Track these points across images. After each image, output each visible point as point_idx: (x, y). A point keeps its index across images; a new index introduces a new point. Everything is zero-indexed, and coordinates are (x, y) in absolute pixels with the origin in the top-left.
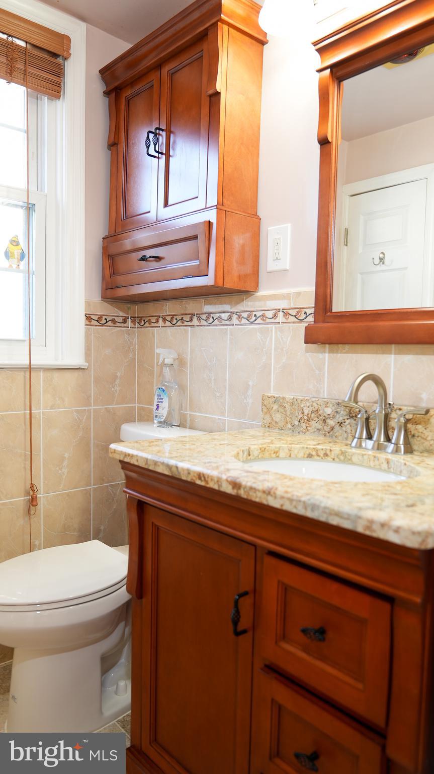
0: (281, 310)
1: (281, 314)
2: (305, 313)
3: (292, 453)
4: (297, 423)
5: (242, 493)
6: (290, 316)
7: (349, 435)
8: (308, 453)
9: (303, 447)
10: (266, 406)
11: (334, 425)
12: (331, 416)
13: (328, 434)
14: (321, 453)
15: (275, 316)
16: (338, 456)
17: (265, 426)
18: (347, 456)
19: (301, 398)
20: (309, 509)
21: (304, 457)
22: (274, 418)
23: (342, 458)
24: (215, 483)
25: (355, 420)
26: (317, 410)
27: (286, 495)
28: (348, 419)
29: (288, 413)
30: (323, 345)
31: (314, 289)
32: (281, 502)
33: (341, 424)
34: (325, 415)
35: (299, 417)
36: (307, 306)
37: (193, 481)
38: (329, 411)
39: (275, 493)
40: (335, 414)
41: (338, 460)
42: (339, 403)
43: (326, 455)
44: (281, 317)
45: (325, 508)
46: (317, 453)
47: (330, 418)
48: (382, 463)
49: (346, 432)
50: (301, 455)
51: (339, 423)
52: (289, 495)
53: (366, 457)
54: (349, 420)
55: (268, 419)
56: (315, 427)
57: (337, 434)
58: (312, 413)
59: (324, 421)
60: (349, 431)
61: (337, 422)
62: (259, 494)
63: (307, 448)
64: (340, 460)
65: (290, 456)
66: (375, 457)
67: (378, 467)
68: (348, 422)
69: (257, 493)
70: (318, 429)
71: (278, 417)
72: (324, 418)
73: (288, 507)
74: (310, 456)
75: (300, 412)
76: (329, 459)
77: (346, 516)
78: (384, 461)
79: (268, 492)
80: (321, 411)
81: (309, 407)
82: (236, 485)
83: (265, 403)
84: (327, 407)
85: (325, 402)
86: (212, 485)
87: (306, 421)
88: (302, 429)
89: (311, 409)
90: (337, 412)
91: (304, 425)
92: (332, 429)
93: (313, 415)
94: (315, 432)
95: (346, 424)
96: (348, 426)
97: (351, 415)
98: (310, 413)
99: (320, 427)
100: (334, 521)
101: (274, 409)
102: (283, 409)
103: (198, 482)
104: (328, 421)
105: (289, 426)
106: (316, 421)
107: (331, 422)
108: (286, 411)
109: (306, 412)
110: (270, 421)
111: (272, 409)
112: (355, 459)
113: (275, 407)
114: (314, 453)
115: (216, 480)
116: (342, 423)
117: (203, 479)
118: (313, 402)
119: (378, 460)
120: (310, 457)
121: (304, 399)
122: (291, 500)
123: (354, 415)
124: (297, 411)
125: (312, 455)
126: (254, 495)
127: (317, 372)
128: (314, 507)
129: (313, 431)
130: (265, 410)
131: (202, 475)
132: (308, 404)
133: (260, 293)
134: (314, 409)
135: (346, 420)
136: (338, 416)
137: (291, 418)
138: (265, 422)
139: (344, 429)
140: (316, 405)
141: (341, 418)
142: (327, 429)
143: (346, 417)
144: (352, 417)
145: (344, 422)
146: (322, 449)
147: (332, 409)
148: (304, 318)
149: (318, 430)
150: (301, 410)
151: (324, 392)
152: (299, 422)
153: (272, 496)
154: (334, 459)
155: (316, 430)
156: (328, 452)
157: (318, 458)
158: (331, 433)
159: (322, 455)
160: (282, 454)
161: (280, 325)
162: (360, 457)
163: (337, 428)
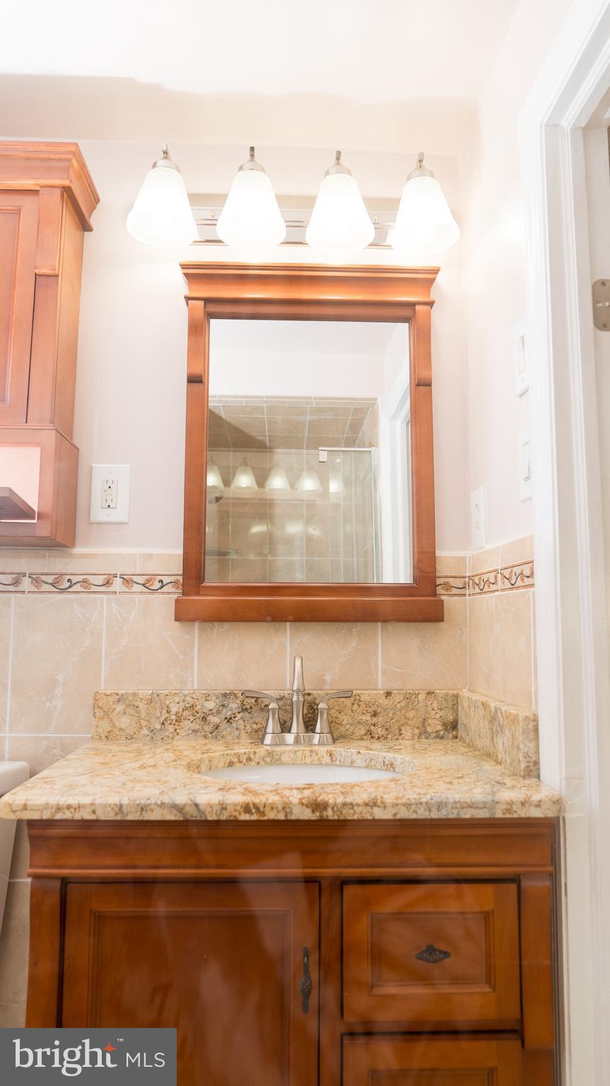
0: (118, 576)
1: (118, 581)
2: (161, 581)
3: (212, 764)
4: (158, 726)
5: (330, 814)
6: (134, 584)
7: (242, 732)
8: (228, 761)
9: (223, 755)
10: (101, 708)
11: (218, 722)
12: (215, 711)
13: (210, 735)
14: (244, 759)
15: (108, 583)
16: (263, 758)
17: (100, 737)
18: (275, 756)
19: (166, 692)
20: (434, 810)
21: (224, 767)
22: (117, 724)
23: (268, 759)
24: (278, 812)
25: (250, 713)
26: (193, 706)
27: (399, 801)
28: (239, 713)
29: (143, 714)
30: (193, 623)
31: (181, 552)
32: (394, 811)
33: (229, 720)
34: (205, 710)
35: (163, 718)
36: (164, 573)
37: (232, 818)
38: (211, 705)
39: (383, 803)
40: (221, 708)
41: (263, 763)
42: (226, 694)
43: (249, 759)
44: (118, 584)
45: (455, 802)
46: (239, 759)
47: (212, 714)
48: (323, 757)
49: (237, 729)
50: (221, 764)
51: (226, 718)
52: (404, 800)
53: (299, 754)
54: (241, 714)
55: (105, 727)
56: (189, 729)
57: (224, 733)
58: (183, 711)
59: (204, 719)
60: (242, 727)
61: (224, 717)
62: (357, 809)
63: (227, 755)
64: (266, 763)
65: (210, 769)
66: (312, 751)
67: (318, 762)
68: (239, 716)
69: (356, 808)
70: (193, 731)
71: (125, 722)
72: (203, 715)
73: (404, 814)
74: (231, 764)
75: (165, 711)
76: (253, 763)
77: (481, 806)
78: (325, 755)
79: (373, 804)
80: (199, 707)
81: (178, 703)
82: (317, 806)
83: (100, 704)
84: (206, 700)
85: (204, 694)
86: (271, 815)
87: (174, 722)
88: (167, 733)
89: (182, 705)
90: (223, 706)
91: (171, 728)
92: (217, 728)
93: (186, 713)
94: (189, 734)
95: (236, 719)
96: (241, 721)
97: (244, 707)
98: (181, 710)
99: (197, 727)
100: (467, 814)
101: (117, 711)
102: (134, 709)
103: (245, 817)
104: (210, 718)
105: (145, 731)
106: (191, 720)
107: (215, 720)
108: (139, 712)
109: (174, 709)
110: (109, 729)
111: (113, 712)
112: (285, 759)
113: (119, 708)
114: (235, 760)
115: (280, 807)
116: (231, 718)
117: (254, 811)
118: (185, 696)
119: (317, 754)
120: (231, 766)
121: (171, 693)
122: (407, 805)
123: (248, 707)
124: (158, 711)
125: (233, 763)
126: (351, 811)
127: (182, 657)
128: (440, 806)
129: (187, 733)
130: (99, 713)
131: (252, 807)
132: (177, 699)
133: (77, 550)
134: (187, 705)
135: (237, 714)
136: (225, 710)
137: (148, 720)
138: (101, 730)
139: (234, 725)
140: (191, 700)
141: (230, 713)
142: (208, 728)
143: (238, 710)
144: (246, 709)
145: (235, 717)
146: (245, 753)
147: (215, 702)
148: (158, 587)
149: (195, 731)
150: (166, 709)
151: (193, 682)
152: (163, 724)
153: (379, 807)
154: (258, 763)
155: (190, 732)
156: (252, 756)
157: (240, 765)
158: (215, 733)
159: (244, 761)
160: (203, 768)
161: (118, 596)
162: (292, 755)
163: (224, 725)
